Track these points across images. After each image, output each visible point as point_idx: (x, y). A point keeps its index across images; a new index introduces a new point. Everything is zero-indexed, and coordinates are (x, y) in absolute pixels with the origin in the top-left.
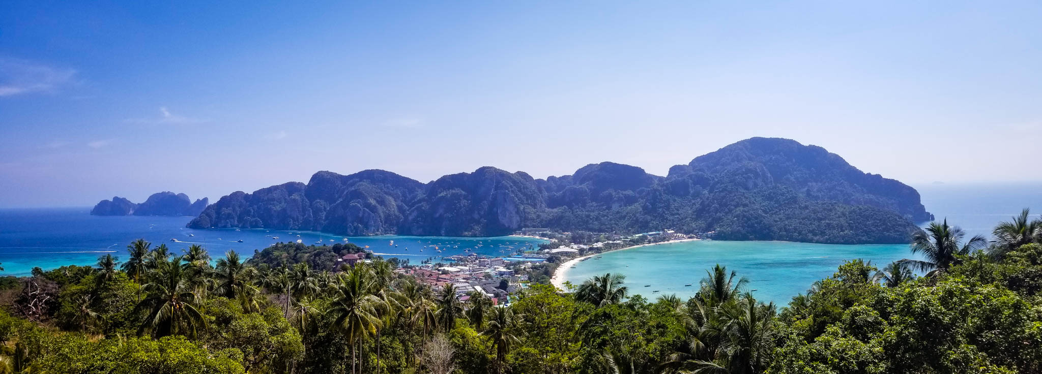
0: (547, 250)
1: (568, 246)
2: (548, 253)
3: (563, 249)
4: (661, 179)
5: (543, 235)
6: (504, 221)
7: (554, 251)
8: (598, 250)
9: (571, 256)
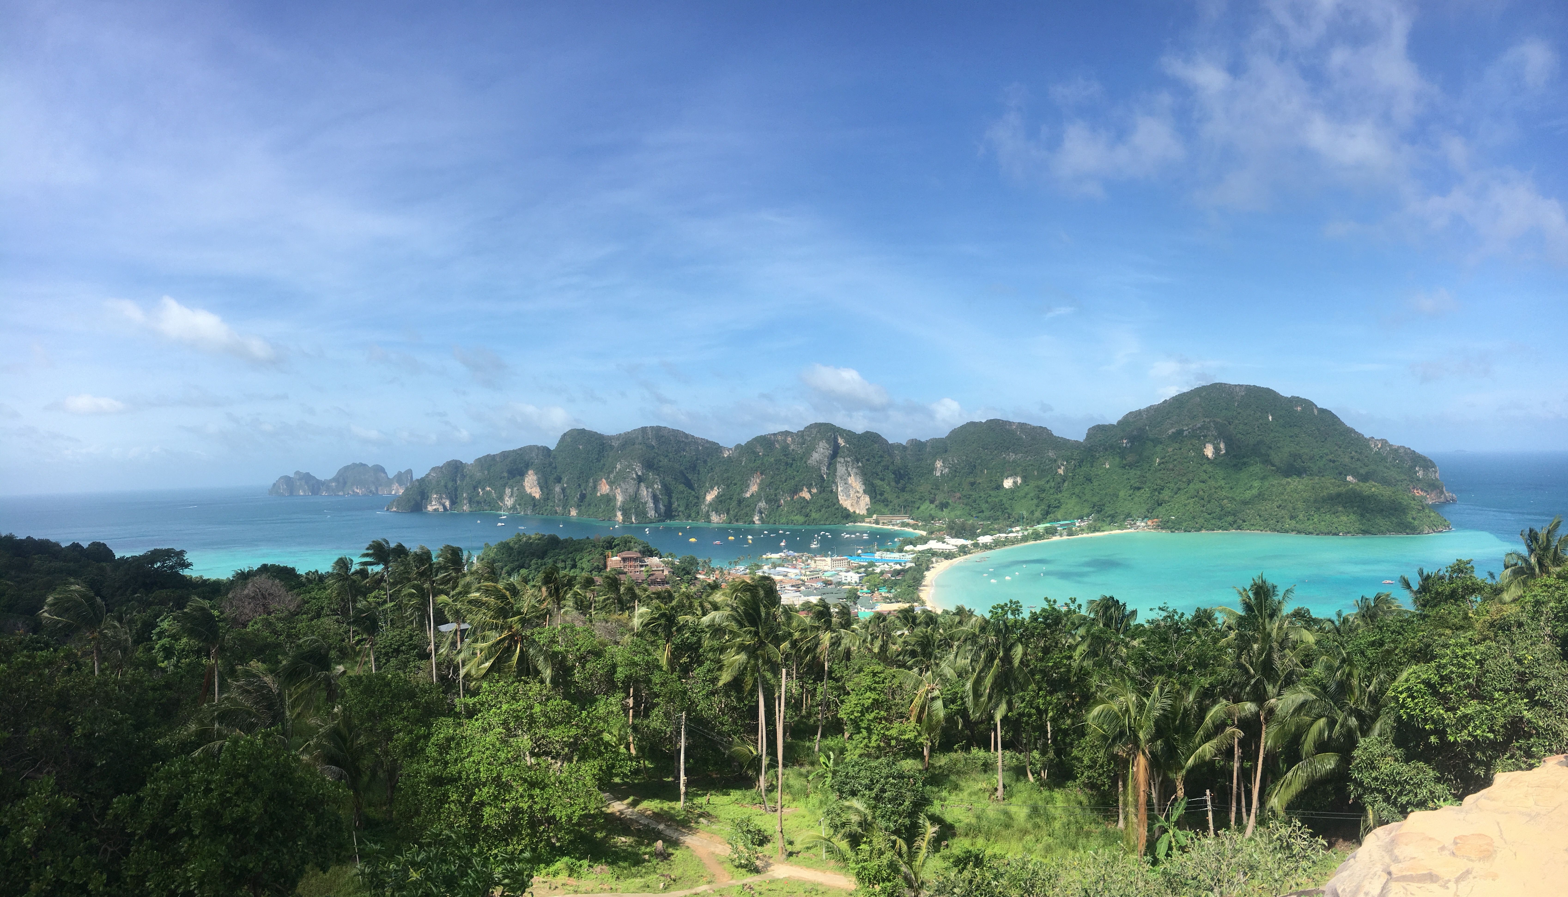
0: (909, 548)
1: (941, 540)
2: (912, 551)
3: (933, 545)
4: (1076, 445)
5: (904, 525)
6: (846, 502)
7: (920, 548)
8: (986, 547)
9: (948, 556)
